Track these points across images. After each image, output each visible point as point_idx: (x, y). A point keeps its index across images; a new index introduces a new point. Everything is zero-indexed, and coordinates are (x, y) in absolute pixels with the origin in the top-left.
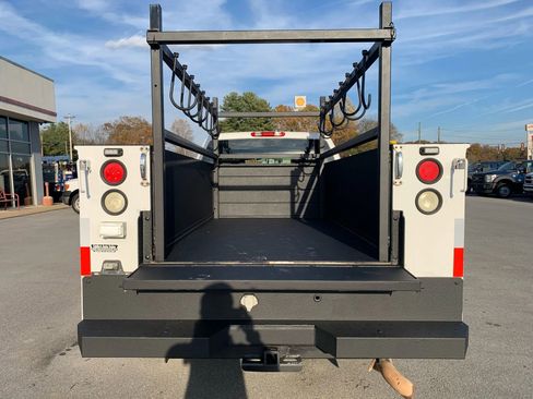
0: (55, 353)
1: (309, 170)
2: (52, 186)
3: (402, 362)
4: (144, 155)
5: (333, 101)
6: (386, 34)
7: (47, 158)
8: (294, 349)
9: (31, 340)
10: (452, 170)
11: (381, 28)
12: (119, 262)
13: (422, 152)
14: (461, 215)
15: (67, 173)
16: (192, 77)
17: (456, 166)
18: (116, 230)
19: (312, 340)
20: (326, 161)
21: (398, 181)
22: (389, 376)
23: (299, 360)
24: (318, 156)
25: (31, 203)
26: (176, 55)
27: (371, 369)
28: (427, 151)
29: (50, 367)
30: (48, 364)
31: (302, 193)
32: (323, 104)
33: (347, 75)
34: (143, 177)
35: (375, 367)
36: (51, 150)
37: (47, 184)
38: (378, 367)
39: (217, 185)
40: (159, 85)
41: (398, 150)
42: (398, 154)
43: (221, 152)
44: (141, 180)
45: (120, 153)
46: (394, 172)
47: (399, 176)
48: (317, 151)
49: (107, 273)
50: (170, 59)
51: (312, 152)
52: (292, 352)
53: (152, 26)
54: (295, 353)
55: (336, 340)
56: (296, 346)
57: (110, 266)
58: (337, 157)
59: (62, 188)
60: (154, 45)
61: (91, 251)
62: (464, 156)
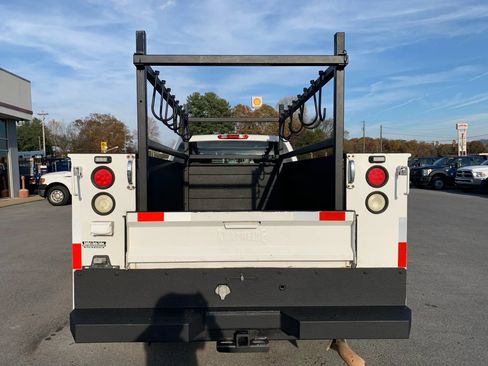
0: (41, 338)
1: (269, 169)
2: (28, 179)
3: (354, 342)
4: (130, 162)
5: (292, 110)
6: (339, 60)
7: (22, 153)
8: (262, 332)
9: (18, 326)
10: (397, 176)
11: (335, 54)
12: (107, 257)
13: (371, 160)
14: (404, 214)
15: (42, 167)
16: (169, 90)
17: (400, 172)
18: (105, 229)
19: (278, 324)
20: (285, 161)
21: (351, 185)
22: (345, 354)
23: (266, 341)
24: (277, 156)
25: (8, 195)
26: (157, 73)
27: (328, 348)
28: (375, 159)
29: (37, 351)
30: (35, 348)
31: (262, 190)
32: (282, 112)
33: (305, 90)
34: (130, 181)
35: (331, 347)
36: (25, 144)
37: (23, 177)
38: (335, 346)
39: (187, 184)
40: (143, 101)
41: (351, 158)
42: (350, 162)
43: (191, 153)
44: (128, 184)
45: (109, 160)
46: (347, 177)
47: (351, 181)
48: (277, 153)
49: (96, 267)
50: (152, 77)
51: (272, 153)
52: (261, 335)
53: (138, 49)
54: (263, 335)
55: (299, 324)
56: (264, 330)
57: (100, 261)
58: (294, 159)
59: (38, 181)
60: (140, 66)
61: (82, 247)
62: (406, 164)
